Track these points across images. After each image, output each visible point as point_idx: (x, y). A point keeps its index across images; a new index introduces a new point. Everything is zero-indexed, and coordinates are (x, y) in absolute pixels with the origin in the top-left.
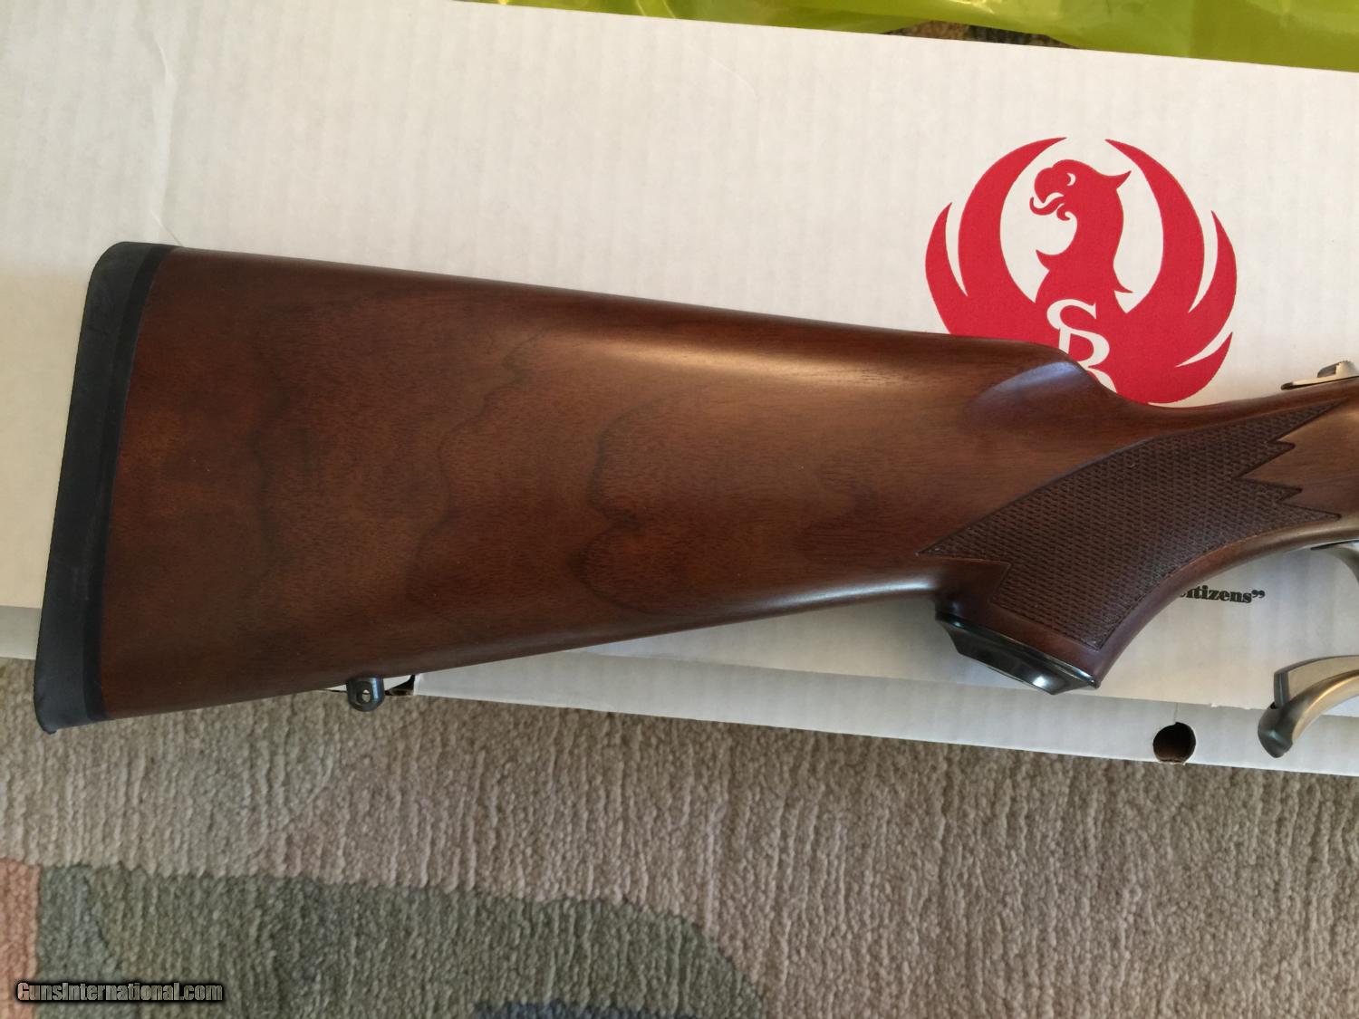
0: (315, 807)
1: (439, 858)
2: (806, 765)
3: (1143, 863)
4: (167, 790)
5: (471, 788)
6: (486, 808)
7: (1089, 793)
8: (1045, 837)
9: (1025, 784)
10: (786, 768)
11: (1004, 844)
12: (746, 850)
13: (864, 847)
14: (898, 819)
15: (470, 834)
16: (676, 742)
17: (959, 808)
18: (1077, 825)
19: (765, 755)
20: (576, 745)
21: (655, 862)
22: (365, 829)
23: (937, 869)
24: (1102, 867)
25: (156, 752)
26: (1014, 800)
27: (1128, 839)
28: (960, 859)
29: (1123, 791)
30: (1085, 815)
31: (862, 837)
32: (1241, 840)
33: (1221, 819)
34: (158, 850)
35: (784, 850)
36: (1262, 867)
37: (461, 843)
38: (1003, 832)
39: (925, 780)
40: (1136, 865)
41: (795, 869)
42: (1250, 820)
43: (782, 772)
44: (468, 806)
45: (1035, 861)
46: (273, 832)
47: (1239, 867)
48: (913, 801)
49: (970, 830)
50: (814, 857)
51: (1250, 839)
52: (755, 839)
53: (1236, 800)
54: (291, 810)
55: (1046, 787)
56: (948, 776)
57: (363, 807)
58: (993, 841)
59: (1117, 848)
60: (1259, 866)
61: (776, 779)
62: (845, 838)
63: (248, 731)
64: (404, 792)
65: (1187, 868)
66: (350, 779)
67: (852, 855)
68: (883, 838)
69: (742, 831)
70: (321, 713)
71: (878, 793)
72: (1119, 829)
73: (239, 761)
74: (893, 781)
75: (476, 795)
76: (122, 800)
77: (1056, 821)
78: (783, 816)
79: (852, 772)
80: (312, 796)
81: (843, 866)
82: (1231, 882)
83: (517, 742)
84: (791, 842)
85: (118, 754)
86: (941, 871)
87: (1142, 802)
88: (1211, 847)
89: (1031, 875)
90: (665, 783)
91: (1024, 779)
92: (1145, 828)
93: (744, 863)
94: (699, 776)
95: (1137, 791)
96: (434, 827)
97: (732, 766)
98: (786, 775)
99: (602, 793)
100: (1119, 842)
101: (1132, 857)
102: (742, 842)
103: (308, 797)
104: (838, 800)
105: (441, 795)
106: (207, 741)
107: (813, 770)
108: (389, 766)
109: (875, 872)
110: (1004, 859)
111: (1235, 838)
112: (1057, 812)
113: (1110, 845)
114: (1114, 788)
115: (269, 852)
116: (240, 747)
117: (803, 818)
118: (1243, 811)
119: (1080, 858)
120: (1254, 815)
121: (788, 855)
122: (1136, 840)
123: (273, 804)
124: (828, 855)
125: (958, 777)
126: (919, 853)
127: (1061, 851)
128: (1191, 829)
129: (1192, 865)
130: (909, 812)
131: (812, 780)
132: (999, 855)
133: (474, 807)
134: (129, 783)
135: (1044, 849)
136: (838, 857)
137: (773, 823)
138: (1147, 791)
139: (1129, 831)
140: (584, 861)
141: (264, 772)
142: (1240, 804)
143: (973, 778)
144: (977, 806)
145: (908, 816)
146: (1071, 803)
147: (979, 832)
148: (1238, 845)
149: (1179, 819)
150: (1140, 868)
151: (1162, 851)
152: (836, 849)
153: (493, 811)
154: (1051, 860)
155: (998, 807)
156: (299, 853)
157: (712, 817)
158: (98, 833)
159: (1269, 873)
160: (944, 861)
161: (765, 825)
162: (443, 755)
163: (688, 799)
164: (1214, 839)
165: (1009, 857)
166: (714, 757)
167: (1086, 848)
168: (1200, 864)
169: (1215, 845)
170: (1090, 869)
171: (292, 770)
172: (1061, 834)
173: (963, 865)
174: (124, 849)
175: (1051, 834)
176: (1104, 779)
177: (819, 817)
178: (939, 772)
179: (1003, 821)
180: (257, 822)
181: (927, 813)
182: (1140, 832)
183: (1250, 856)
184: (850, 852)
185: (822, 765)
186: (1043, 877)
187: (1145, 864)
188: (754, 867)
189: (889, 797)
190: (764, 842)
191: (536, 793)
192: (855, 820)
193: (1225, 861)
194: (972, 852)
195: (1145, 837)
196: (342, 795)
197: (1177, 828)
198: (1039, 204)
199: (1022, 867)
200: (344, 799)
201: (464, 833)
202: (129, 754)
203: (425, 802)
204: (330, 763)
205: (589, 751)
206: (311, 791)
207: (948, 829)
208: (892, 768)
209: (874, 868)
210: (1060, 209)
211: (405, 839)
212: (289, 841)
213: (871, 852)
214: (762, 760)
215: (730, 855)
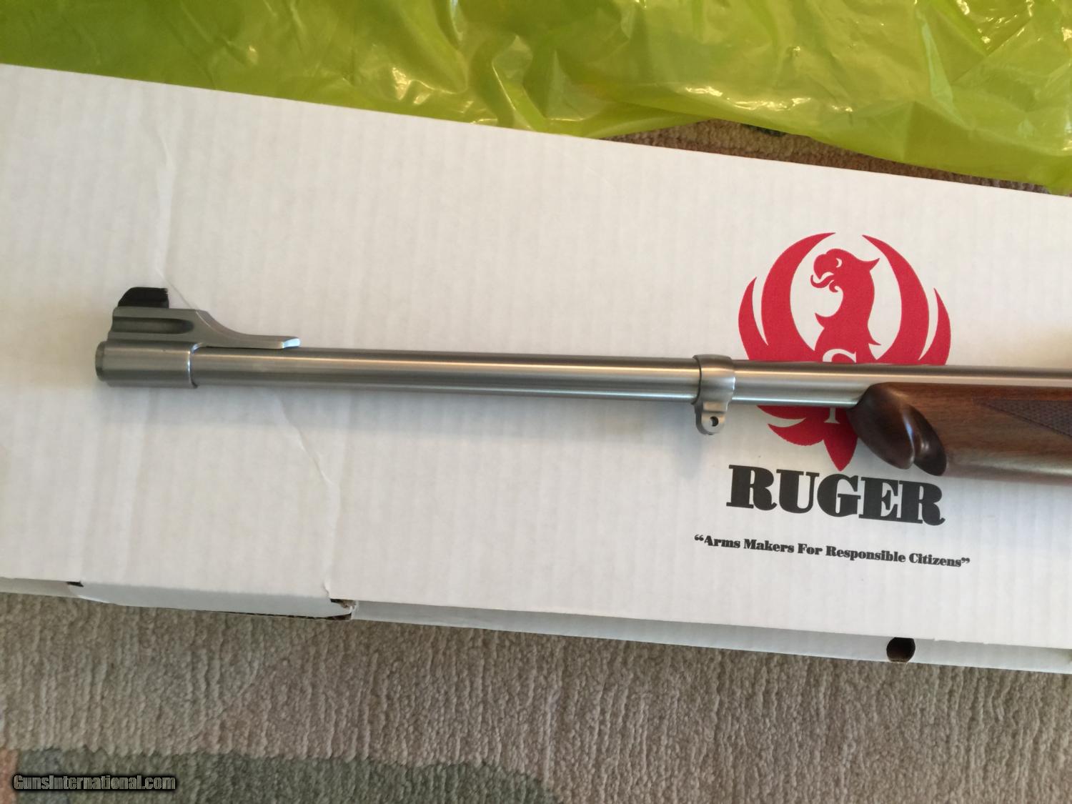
0: (244, 699)
1: (341, 735)
2: (619, 659)
3: (857, 725)
4: (124, 690)
5: (366, 682)
6: (378, 696)
7: (821, 675)
8: (789, 708)
9: (776, 671)
10: (605, 661)
11: (761, 714)
12: (575, 723)
13: (661, 718)
14: (686, 697)
15: (366, 717)
16: (524, 644)
17: (730, 688)
18: (812, 699)
19: (590, 652)
20: (448, 648)
21: (507, 734)
22: (283, 715)
23: (713, 733)
24: (829, 728)
25: (115, 660)
26: (768, 682)
27: (847, 708)
28: (729, 726)
29: (844, 673)
30: (817, 692)
31: (660, 711)
32: (924, 707)
33: (911, 693)
34: (116, 735)
35: (602, 723)
36: (938, 725)
37: (359, 724)
38: (760, 706)
39: (705, 669)
40: (852, 727)
41: (610, 736)
42: (930, 692)
43: (602, 664)
44: (364, 695)
45: (782, 725)
46: (210, 719)
47: (923, 726)
48: (696, 683)
49: (736, 704)
50: (625, 727)
51: (930, 705)
52: (581, 714)
53: (921, 679)
54: (224, 702)
55: (791, 672)
56: (722, 665)
57: (282, 699)
58: (753, 711)
59: (839, 715)
60: (936, 724)
61: (598, 670)
62: (647, 712)
63: (191, 642)
64: (314, 686)
65: (887, 728)
66: (272, 677)
67: (652, 725)
68: (674, 711)
69: (572, 709)
70: (250, 627)
71: (672, 678)
72: (841, 701)
73: (183, 665)
74: (682, 669)
75: (371, 685)
76: (87, 697)
77: (797, 695)
78: (602, 697)
79: (653, 664)
80: (242, 691)
81: (646, 733)
82: (917, 737)
83: (404, 646)
84: (608, 716)
85: (84, 661)
86: (716, 734)
87: (857, 681)
88: (903, 712)
89: (779, 736)
90: (515, 675)
91: (775, 666)
92: (859, 699)
93: (573, 733)
94: (540, 669)
95: (853, 673)
96: (338, 712)
97: (565, 660)
98: (605, 667)
99: (467, 683)
100: (840, 710)
101: (850, 721)
102: (572, 717)
103: (238, 692)
104: (643, 684)
105: (343, 688)
106: (158, 649)
107: (625, 663)
108: (302, 667)
109: (668, 736)
110: (761, 725)
111: (920, 706)
112: (798, 690)
113: (834, 713)
114: (838, 671)
115: (206, 735)
116: (184, 654)
117: (616, 698)
118: (926, 687)
119: (814, 722)
120: (933, 688)
121: (606, 726)
122: (853, 708)
123: (211, 697)
124: (635, 725)
125: (729, 666)
126: (700, 721)
127: (801, 718)
128: (890, 699)
129: (891, 725)
130: (693, 692)
131: (624, 670)
132: (757, 721)
133: (369, 697)
134: (93, 684)
135: (789, 717)
136: (642, 726)
137: (595, 702)
138: (860, 673)
139: (847, 703)
140: (453, 735)
141: (203, 673)
142: (924, 681)
143: (740, 666)
144: (742, 687)
145: (693, 695)
146: (808, 683)
147: (743, 706)
148: (922, 710)
149: (882, 693)
150: (855, 728)
151: (870, 716)
152: (641, 720)
153: (384, 699)
154: (794, 724)
155: (757, 687)
156: (230, 735)
157: (550, 700)
158: (67, 723)
159: (943, 730)
160: (718, 728)
161: (589, 704)
162: (346, 656)
163: (532, 686)
164: (906, 707)
165: (765, 723)
166: (552, 654)
167: (818, 714)
168: (896, 725)
169: (907, 711)
170: (821, 730)
171: (226, 671)
172: (801, 705)
173: (732, 730)
174: (88, 736)
175: (794, 706)
176: (831, 665)
177: (628, 697)
178: (715, 662)
179: (760, 698)
180: (197, 712)
181: (707, 692)
182: (855, 703)
183: (930, 718)
184: (651, 722)
185: (631, 659)
186: (788, 736)
187: (859, 726)
188: (581, 736)
189: (680, 682)
190: (588, 716)
191: (417, 684)
192: (655, 698)
193: (913, 722)
194: (738, 720)
195: (859, 706)
196: (266, 689)
197: (880, 700)
198: (817, 280)
199: (773, 730)
200: (267, 693)
201: (361, 716)
202: (93, 661)
203: (331, 693)
204: (256, 665)
205: (458, 651)
206: (240, 688)
207: (721, 703)
208: (682, 660)
209: (668, 734)
210: (831, 284)
211: (315, 722)
212: (223, 727)
213: (666, 722)
214: (588, 656)
215: (563, 728)
